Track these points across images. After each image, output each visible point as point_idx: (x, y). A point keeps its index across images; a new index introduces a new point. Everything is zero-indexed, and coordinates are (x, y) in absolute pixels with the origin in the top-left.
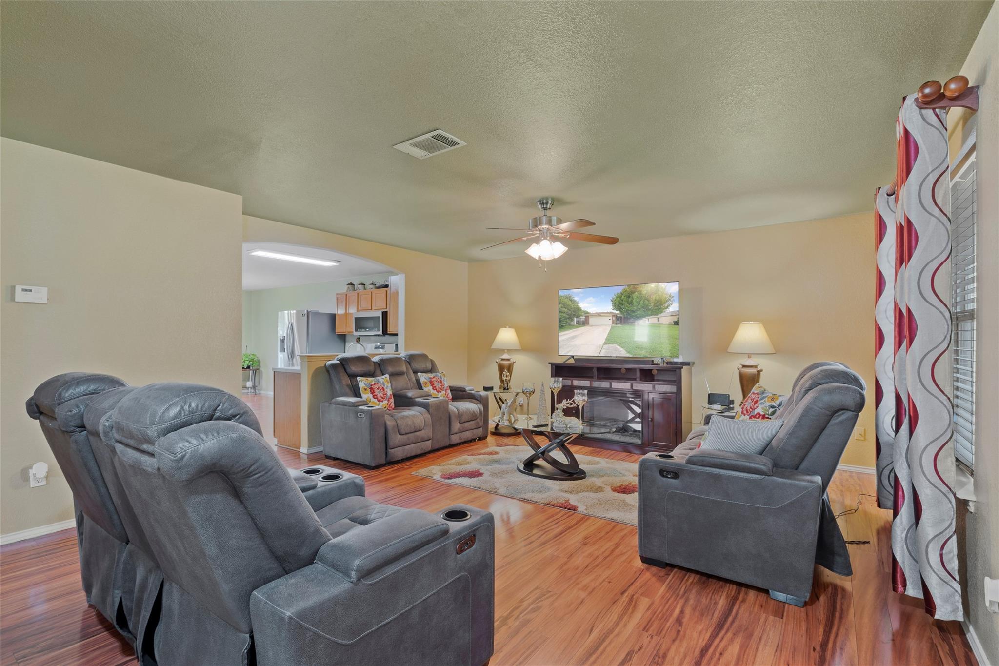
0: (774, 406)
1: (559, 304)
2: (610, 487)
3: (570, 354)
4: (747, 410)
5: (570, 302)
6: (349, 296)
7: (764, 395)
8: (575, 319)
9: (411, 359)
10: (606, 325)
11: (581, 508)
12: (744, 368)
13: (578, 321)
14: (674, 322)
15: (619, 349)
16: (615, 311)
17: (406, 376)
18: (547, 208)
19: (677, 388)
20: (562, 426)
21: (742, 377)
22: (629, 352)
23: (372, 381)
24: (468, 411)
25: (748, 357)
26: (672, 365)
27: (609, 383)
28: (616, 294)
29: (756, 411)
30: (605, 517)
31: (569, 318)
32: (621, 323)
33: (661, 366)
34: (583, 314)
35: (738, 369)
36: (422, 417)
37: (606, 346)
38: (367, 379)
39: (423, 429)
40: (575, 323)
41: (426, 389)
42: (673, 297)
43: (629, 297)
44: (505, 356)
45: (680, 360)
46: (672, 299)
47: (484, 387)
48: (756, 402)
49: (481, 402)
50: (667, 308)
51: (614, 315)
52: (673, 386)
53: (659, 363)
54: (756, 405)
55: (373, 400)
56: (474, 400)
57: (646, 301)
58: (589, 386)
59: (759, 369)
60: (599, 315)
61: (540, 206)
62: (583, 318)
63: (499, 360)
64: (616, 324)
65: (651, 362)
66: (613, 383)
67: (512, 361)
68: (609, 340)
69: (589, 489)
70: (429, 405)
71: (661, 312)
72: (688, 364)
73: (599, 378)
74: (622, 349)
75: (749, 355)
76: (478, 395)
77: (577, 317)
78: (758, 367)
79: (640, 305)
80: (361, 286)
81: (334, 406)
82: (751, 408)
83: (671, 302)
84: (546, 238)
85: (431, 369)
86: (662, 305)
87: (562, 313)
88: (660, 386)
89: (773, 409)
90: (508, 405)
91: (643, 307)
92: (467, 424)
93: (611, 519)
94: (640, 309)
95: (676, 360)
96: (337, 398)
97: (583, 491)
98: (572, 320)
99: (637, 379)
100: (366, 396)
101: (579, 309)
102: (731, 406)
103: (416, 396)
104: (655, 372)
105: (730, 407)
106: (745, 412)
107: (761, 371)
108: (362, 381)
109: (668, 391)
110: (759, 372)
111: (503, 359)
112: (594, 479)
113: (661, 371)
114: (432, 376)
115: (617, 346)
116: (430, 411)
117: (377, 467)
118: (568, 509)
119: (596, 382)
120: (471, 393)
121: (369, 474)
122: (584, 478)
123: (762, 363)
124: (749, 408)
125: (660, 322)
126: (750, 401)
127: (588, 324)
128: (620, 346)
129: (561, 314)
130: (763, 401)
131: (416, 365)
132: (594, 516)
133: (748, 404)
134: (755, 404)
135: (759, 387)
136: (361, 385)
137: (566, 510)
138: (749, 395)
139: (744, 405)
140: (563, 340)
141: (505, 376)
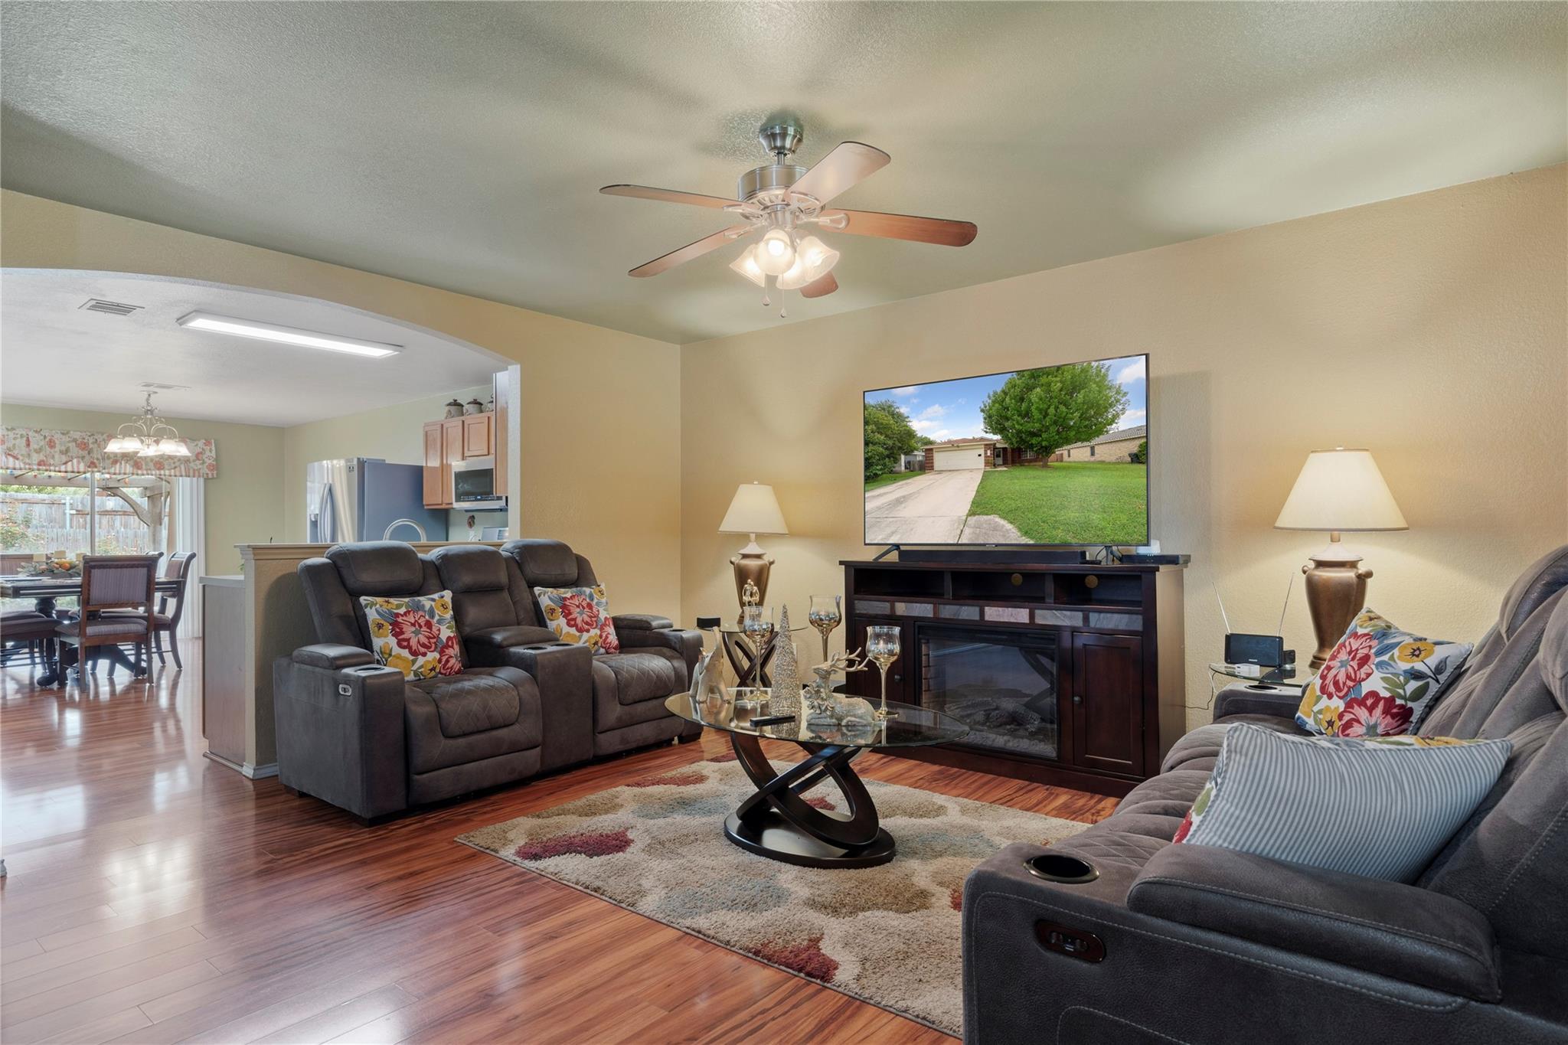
0: (1419, 672)
1: (866, 423)
2: (948, 892)
3: (894, 540)
4: (1336, 683)
5: (890, 417)
6: (447, 429)
7: (1387, 642)
8: (903, 457)
9: (527, 552)
10: (971, 470)
11: (845, 974)
12: (1321, 569)
13: (909, 462)
14: (1130, 455)
15: (1003, 526)
16: (991, 436)
17: (506, 594)
18: (783, 147)
19: (1143, 619)
20: (828, 721)
21: (1315, 590)
22: (1026, 534)
23: (399, 607)
24: (644, 676)
25: (1332, 541)
26: (1134, 563)
27: (977, 609)
28: (992, 394)
29: (1366, 687)
30: (905, 1011)
31: (888, 456)
32: (1005, 463)
33: (1103, 564)
34: (919, 445)
35: (1304, 572)
36: (515, 693)
37: (972, 520)
38: (388, 602)
39: (517, 721)
40: (903, 468)
41: (552, 625)
42: (1125, 394)
43: (1022, 400)
44: (752, 548)
45: (1154, 549)
46: (1124, 399)
47: (699, 620)
48: (1365, 660)
49: (681, 654)
50: (1113, 421)
51: (992, 446)
52: (1134, 617)
53: (1099, 558)
54: (1365, 669)
55: (396, 650)
56: (665, 650)
57: (1063, 408)
58: (931, 615)
59: (1362, 569)
60: (954, 446)
61: (764, 142)
62: (919, 456)
63: (736, 559)
64: (995, 465)
65: (1079, 556)
66: (987, 608)
67: (766, 560)
68: (980, 506)
69: (890, 899)
70: (536, 663)
71: (1099, 432)
72: (1172, 560)
73: (958, 598)
74: (1009, 526)
75: (1334, 535)
76: (676, 637)
77: (906, 454)
78: (1360, 565)
79: (1047, 419)
80: (471, 405)
81: (296, 665)
82: (1348, 677)
83: (1121, 407)
84: (777, 224)
85: (578, 579)
86: (1101, 415)
87: (874, 444)
88: (1102, 615)
89: (1420, 683)
90: (705, 664)
91: (1055, 423)
92: (640, 708)
93: (924, 1018)
94: (1048, 428)
95: (1142, 550)
96: (304, 648)
97: (876, 906)
98: (896, 460)
99: (1047, 600)
100: (383, 641)
101: (910, 434)
102: (1288, 667)
103: (513, 641)
104: (1092, 582)
105: (1285, 670)
106: (1332, 689)
107: (1369, 575)
108: (373, 604)
109: (1122, 627)
110: (1363, 578)
111: (745, 556)
112: (914, 864)
113: (1108, 578)
114: (568, 595)
115: (998, 519)
116: (539, 678)
117: (380, 820)
118: (809, 974)
119: (947, 607)
120: (662, 634)
121: (349, 840)
122: (888, 859)
123: (1370, 555)
124: (1341, 678)
125: (1097, 457)
126: (1343, 656)
127: (932, 468)
128: (1004, 518)
129: (871, 447)
130: (1385, 658)
131: (533, 569)
132: (877, 1005)
133: (1340, 665)
134: (1361, 666)
135: (1371, 619)
136: (372, 615)
137: (802, 975)
138: (1342, 640)
139: (1329, 668)
140: (879, 508)
141: (748, 593)
